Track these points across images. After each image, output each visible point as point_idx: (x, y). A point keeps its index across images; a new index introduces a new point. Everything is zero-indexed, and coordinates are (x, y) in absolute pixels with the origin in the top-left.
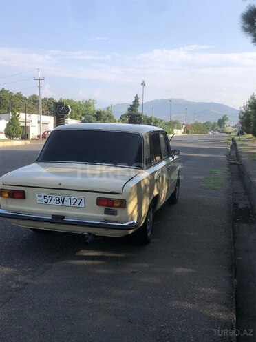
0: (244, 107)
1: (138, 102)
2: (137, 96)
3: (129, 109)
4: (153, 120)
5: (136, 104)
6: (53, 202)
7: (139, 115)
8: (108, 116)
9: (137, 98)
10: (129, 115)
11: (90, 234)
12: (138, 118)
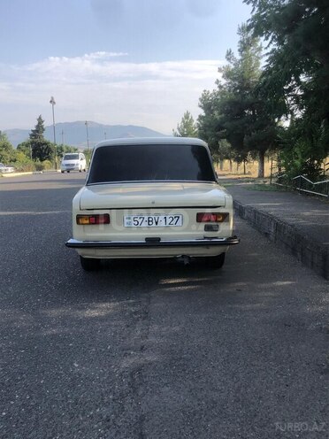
0: (179, 129)
1: (42, 127)
2: (40, 118)
3: (31, 135)
4: (65, 149)
5: (39, 129)
6: (145, 224)
7: (45, 144)
8: (4, 146)
9: (40, 121)
10: (32, 143)
11: (183, 256)
12: (45, 147)
